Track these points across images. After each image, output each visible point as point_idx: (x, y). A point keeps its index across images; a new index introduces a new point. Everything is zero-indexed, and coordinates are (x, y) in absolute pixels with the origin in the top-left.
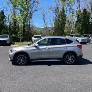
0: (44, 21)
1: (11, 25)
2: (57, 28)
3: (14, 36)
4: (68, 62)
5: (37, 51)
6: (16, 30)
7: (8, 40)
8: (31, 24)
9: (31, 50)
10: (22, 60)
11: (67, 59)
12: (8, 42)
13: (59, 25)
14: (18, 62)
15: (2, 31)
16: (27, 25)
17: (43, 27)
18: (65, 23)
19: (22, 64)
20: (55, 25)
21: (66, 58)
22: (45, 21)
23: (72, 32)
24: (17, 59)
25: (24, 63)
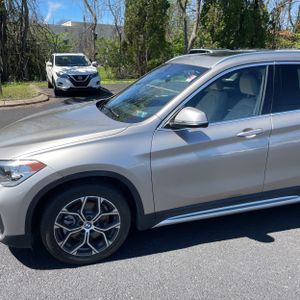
5: (191, 156)
9: (151, 156)
10: (88, 228)
14: (61, 244)
17: (69, 24)
19: (95, 252)
24: (57, 226)
25: (109, 243)
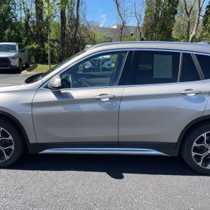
0: (118, 6)
1: (29, 17)
2: (153, 27)
3: (35, 47)
4: (200, 164)
6: (41, 30)
7: (14, 58)
8: (81, 16)
9: (33, 105)
11: (196, 149)
12: (15, 63)
13: (157, 19)
15: (4, 34)
16: (71, 19)
17: (115, 27)
18: (176, 12)
20: (146, 17)
21: (195, 144)
22: (121, 5)
23: (194, 37)
25: (7, 157)
